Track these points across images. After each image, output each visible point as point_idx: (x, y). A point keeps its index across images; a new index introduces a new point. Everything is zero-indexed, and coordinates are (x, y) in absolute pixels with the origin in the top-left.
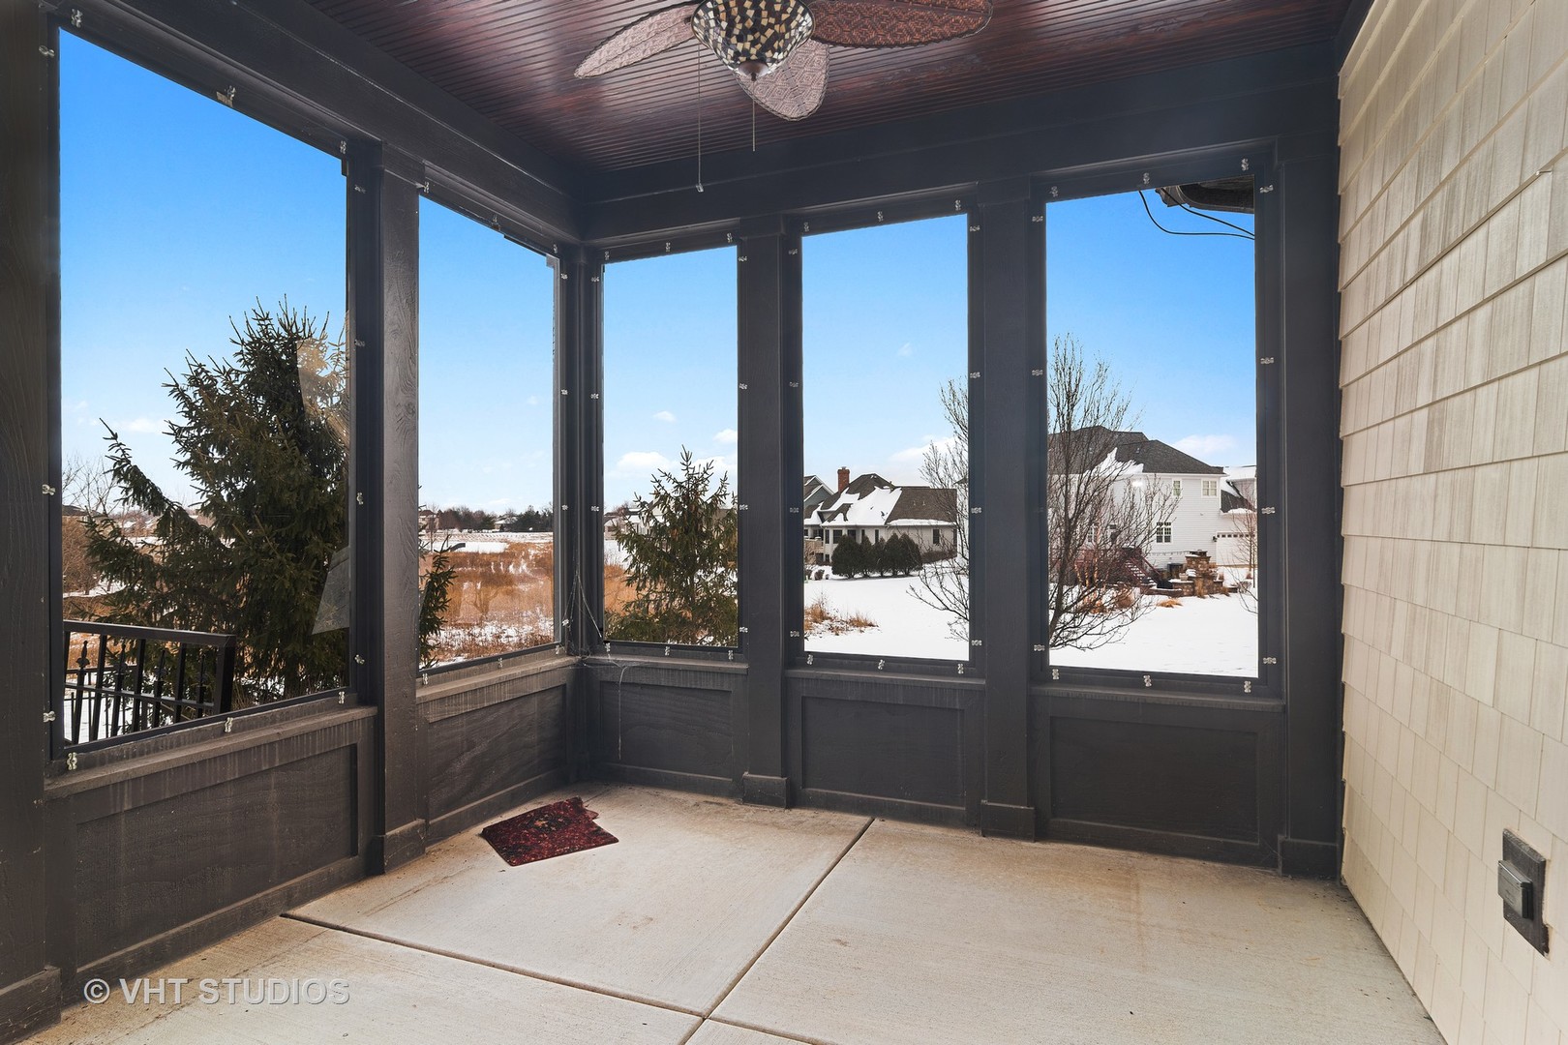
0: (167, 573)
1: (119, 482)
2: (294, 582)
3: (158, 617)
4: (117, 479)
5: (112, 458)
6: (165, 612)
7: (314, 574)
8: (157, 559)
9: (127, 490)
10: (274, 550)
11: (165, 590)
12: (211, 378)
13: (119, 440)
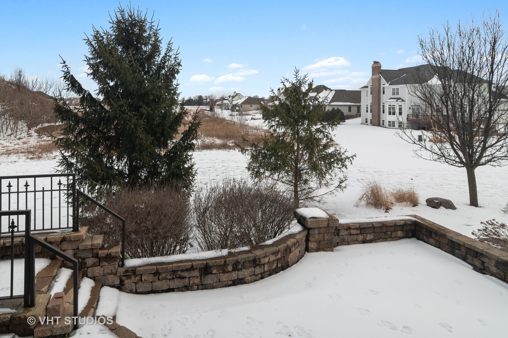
0: (84, 121)
1: (66, 82)
2: (136, 125)
3: (80, 139)
4: (65, 80)
5: (63, 71)
6: (83, 137)
7: (144, 122)
8: (80, 114)
9: (69, 85)
10: (127, 111)
11: (83, 128)
12: (102, 37)
13: (66, 64)
